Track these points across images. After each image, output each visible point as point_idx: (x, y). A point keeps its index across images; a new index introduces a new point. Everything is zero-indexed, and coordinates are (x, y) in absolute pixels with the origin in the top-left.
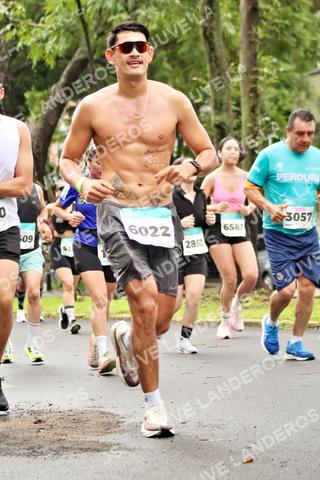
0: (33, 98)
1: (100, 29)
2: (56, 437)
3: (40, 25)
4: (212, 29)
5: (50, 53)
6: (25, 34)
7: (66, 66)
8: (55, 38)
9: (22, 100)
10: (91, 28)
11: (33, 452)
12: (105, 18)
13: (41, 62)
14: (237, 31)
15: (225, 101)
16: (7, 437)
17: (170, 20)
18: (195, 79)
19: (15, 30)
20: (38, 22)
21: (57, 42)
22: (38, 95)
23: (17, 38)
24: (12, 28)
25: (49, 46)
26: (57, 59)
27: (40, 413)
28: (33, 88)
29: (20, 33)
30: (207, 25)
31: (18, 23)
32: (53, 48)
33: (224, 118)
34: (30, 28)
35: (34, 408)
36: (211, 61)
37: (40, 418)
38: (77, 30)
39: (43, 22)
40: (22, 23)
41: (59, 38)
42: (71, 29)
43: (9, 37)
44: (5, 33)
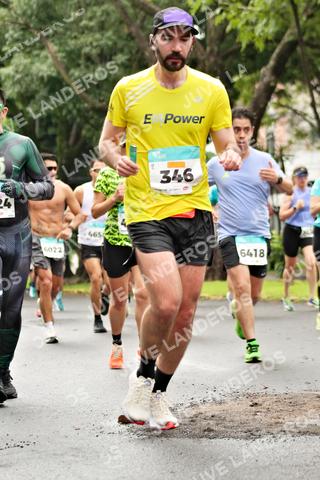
1: (310, 11)
2: (274, 421)
3: (250, 8)
5: (260, 36)
6: (234, 17)
7: (274, 49)
8: (265, 21)
10: (301, 10)
11: (252, 434)
13: (251, 45)
16: (224, 419)
19: (224, 14)
20: (247, 5)
21: (266, 25)
22: (247, 78)
23: (226, 22)
24: (222, 11)
25: (259, 29)
26: (267, 41)
27: (255, 396)
29: (230, 16)
31: (228, 6)
32: (263, 31)
34: (239, 11)
35: (250, 391)
37: (256, 401)
38: (288, 13)
39: (253, 5)
40: (231, 6)
41: (268, 21)
42: (281, 11)
43: (218, 21)
44: (214, 17)
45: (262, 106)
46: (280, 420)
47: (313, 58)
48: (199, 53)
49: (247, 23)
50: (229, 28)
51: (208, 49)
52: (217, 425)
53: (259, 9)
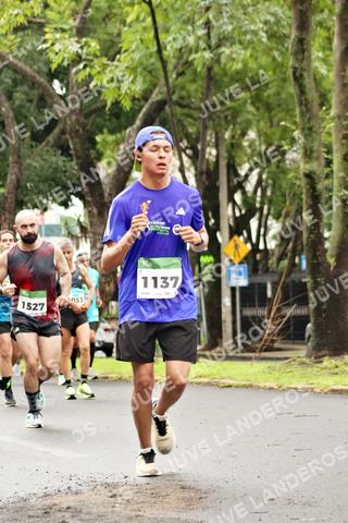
0: (104, 141)
1: (180, 69)
2: (134, 513)
3: (115, 63)
4: (302, 69)
5: (126, 93)
6: (99, 73)
7: (142, 107)
8: (132, 77)
9: (94, 143)
10: (170, 67)
12: (185, 57)
13: (116, 103)
14: (329, 71)
15: (315, 148)
16: (80, 511)
17: (256, 59)
18: (283, 123)
19: (88, 69)
20: (113, 60)
21: (133, 82)
22: (111, 138)
23: (91, 77)
24: (85, 67)
25: (125, 86)
26: (134, 99)
27: (115, 486)
28: (105, 131)
29: (94, 72)
30: (297, 65)
31: (92, 61)
32: (129, 89)
33: (314, 166)
34: (104, 66)
35: (109, 481)
36: (301, 104)
37: (115, 491)
38: (156, 69)
39: (119, 60)
40: (96, 61)
41: (135, 77)
42: (149, 69)
43: (81, 76)
44: (77, 73)
45: (126, 169)
46: (141, 513)
47: (182, 118)
49: (112, 80)
50: (92, 85)
52: (73, 517)
53: (126, 65)
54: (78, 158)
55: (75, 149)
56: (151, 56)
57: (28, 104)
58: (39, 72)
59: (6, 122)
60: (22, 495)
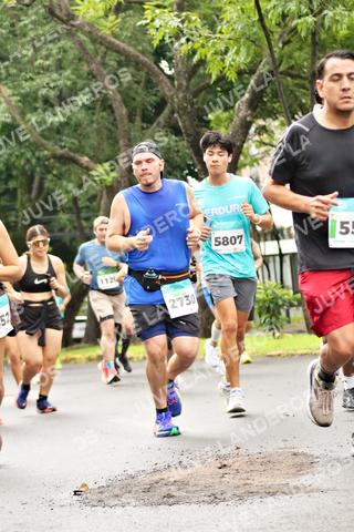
0: (218, 118)
1: (286, 37)
2: (242, 482)
3: (218, 35)
5: (231, 65)
6: (202, 46)
8: (236, 48)
9: (207, 121)
10: (275, 37)
11: (215, 499)
13: (221, 77)
16: (187, 484)
19: (190, 43)
20: (215, 32)
21: (237, 53)
23: (193, 52)
24: (188, 41)
25: (229, 58)
26: (239, 72)
27: (225, 457)
29: (197, 45)
31: (194, 35)
32: (233, 60)
34: (207, 39)
37: (225, 463)
38: (259, 39)
39: (220, 32)
40: (198, 34)
41: (239, 48)
42: (252, 38)
43: (185, 48)
46: (249, 482)
47: (295, 89)
48: (166, 89)
49: (216, 53)
50: (196, 59)
51: (176, 83)
52: (179, 489)
53: (228, 36)
54: (188, 136)
55: (184, 127)
56: (253, 26)
57: (136, 86)
58: (143, 52)
59: (114, 106)
60: (131, 472)
